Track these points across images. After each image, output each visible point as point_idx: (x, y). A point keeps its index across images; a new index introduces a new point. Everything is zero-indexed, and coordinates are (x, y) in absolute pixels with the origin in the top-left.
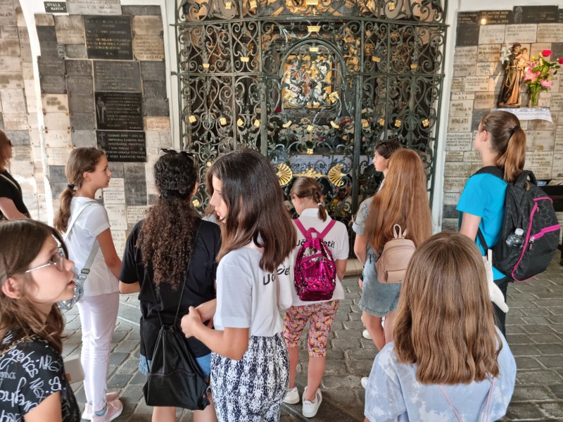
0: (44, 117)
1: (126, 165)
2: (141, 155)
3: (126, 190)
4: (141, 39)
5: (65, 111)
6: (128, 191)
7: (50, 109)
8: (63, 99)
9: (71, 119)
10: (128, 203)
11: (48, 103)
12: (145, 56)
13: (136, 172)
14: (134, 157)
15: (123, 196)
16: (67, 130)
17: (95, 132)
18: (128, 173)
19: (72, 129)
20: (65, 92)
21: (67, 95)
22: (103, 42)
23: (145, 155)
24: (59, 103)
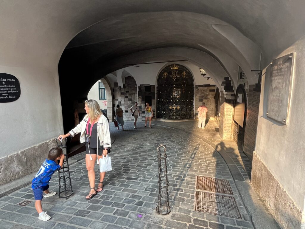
0: (138, 99)
8: (141, 97)
9: (142, 100)
12: (152, 91)
22: (147, 89)
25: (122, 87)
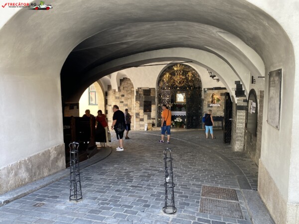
0: (136, 105)
3: (147, 117)
4: (152, 93)
9: (140, 105)
13: (149, 114)
17: (143, 107)
22: (146, 93)
23: (151, 111)
24: (138, 103)
25: (117, 90)
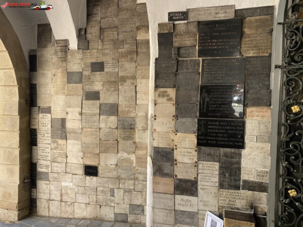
0: (155, 107)
1: (223, 150)
2: (239, 142)
3: (220, 174)
4: (249, 37)
5: (172, 102)
6: (222, 174)
7: (160, 100)
8: (172, 92)
9: (177, 109)
10: (221, 186)
11: (159, 95)
12: (252, 52)
13: (232, 157)
14: (232, 143)
15: (216, 179)
16: (172, 118)
17: (196, 120)
18: (224, 158)
19: (176, 117)
20: (174, 87)
21: (175, 89)
22: (214, 42)
23: (243, 142)
24: (168, 96)
25: (73, 44)
